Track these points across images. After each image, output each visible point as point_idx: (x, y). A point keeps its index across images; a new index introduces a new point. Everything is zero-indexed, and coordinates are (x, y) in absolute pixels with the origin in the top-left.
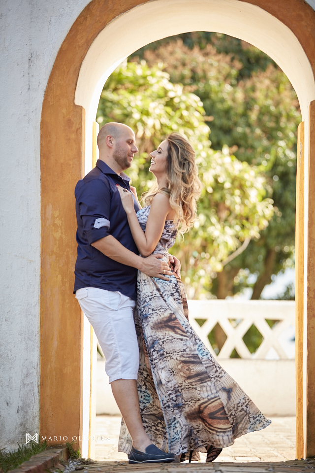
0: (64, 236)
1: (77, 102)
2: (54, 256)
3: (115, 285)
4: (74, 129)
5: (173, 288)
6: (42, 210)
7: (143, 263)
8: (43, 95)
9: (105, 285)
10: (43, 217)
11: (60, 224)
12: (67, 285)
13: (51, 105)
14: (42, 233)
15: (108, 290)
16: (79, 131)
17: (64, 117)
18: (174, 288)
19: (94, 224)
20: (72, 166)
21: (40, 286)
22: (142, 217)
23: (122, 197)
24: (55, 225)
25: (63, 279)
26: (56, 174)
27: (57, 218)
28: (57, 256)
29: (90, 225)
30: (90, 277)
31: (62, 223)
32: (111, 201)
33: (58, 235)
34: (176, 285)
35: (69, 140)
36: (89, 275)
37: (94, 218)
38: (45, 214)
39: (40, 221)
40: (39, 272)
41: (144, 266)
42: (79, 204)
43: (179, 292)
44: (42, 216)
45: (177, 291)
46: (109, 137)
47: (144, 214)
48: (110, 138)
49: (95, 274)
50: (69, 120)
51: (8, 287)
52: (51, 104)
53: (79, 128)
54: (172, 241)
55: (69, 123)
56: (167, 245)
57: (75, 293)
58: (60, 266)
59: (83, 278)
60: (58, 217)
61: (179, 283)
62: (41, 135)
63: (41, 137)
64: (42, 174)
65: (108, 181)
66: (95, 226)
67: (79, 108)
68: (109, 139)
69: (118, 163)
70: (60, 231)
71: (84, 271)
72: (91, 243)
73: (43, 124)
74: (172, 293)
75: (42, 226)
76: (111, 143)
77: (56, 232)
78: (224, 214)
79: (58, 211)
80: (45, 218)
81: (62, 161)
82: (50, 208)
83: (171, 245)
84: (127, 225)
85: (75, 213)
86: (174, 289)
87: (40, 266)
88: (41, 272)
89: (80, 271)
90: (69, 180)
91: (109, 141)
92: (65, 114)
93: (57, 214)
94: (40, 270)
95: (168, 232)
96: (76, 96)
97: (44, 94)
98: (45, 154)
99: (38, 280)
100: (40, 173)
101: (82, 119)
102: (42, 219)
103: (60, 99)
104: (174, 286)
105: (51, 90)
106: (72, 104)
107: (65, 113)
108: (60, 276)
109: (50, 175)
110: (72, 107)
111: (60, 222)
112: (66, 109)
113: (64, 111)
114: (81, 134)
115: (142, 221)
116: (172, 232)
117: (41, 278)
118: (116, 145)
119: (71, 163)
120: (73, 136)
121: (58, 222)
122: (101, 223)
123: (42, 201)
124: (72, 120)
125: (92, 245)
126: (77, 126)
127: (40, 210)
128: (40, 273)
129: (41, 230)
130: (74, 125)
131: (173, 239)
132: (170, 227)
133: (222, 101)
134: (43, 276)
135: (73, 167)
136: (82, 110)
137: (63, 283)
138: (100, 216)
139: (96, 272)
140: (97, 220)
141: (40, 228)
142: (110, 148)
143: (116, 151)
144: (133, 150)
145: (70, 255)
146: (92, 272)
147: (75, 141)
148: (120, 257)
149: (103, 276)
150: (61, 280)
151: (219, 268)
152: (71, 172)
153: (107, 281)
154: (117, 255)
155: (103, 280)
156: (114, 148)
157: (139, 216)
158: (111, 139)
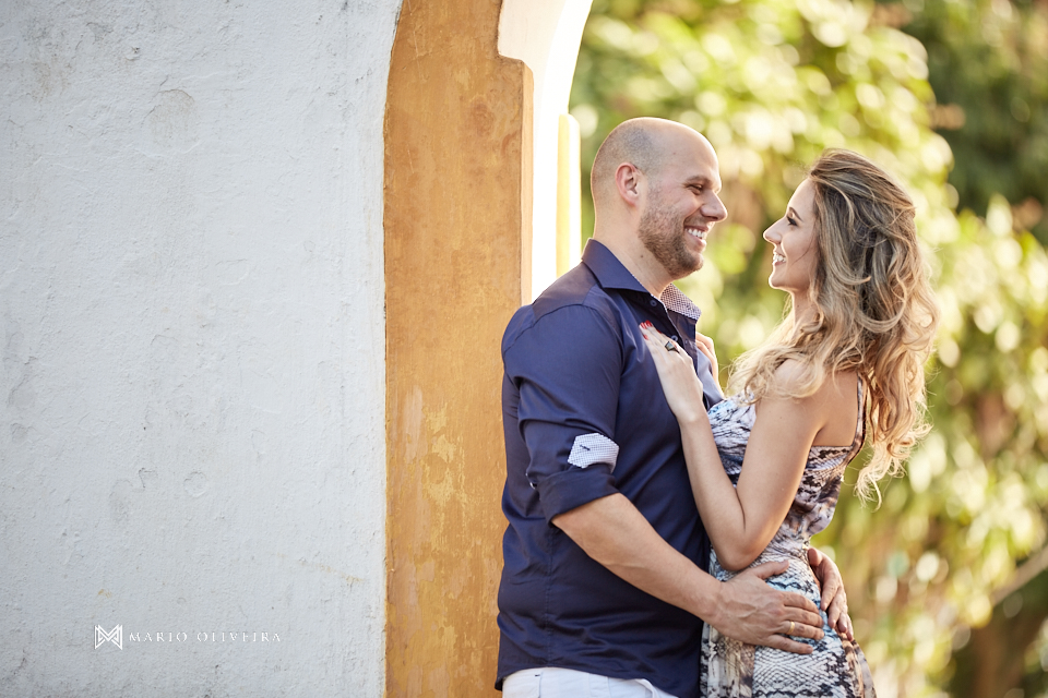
0: (464, 497)
1: (506, 48)
2: (431, 564)
3: (631, 658)
4: (495, 137)
5: (829, 668)
6: (389, 410)
7: (720, 597)
8: (393, 26)
9: (598, 658)
10: (394, 433)
11: (452, 457)
12: (476, 660)
13: (421, 59)
14: (389, 488)
15: (610, 675)
16: (512, 144)
17: (461, 99)
18: (833, 668)
19: (567, 453)
20: (488, 261)
21: (384, 661)
22: (726, 427)
23: (661, 369)
24: (432, 459)
25: (460, 640)
26: (438, 287)
27: (439, 434)
28: (441, 564)
29: (554, 453)
30: (545, 633)
31: (456, 454)
32: (622, 380)
33: (442, 492)
34: (841, 660)
35: (479, 173)
36: (543, 626)
37: (569, 432)
38: (400, 421)
39: (384, 448)
40: (380, 619)
41: (721, 607)
42: (516, 383)
43: (847, 686)
44: (389, 429)
45: (842, 682)
46: (626, 170)
47: (735, 417)
48: (630, 171)
49: (562, 624)
50: (479, 108)
51: (277, 668)
52: (418, 54)
53: (514, 135)
54: (823, 513)
55: (480, 117)
56: (805, 523)
57: (499, 686)
58: (451, 596)
59: (523, 638)
60: (443, 431)
61: (850, 656)
62: (386, 157)
63: (387, 165)
64: (389, 289)
65: (616, 312)
66: (572, 459)
67: (513, 66)
68: (625, 176)
69: (657, 256)
70: (450, 480)
71: (526, 614)
72: (556, 516)
73: (394, 121)
74: (823, 686)
75: (390, 463)
76: (633, 189)
77: (438, 482)
78: (997, 432)
79: (443, 412)
80: (400, 435)
81: (456, 244)
82: (415, 403)
83: (819, 524)
84: (678, 460)
85: (501, 419)
86: (832, 673)
87: (383, 595)
88: (389, 616)
89: (512, 615)
90: (482, 309)
91: (628, 182)
92: (467, 89)
93: (439, 421)
94: (382, 612)
95: (812, 484)
96: (502, 28)
97: (398, 23)
98: (399, 224)
99: (378, 642)
100: (382, 287)
101: (521, 106)
102: (389, 438)
103: (448, 39)
104: (833, 662)
105: (419, 9)
106: (490, 56)
107: (466, 84)
108: (450, 631)
109: (416, 290)
110: (488, 65)
111: (451, 449)
112: (471, 69)
113: (463, 77)
114: (518, 153)
115: (724, 441)
116: (823, 484)
117: (389, 638)
118: (649, 196)
119: (487, 250)
120: (494, 161)
121: (445, 449)
122: (594, 449)
123: (389, 379)
124: (489, 106)
125: (557, 522)
126: (508, 129)
127: (383, 408)
128: (385, 621)
129: (385, 475)
130: (496, 124)
131: (824, 506)
132: (819, 468)
133: (984, 53)
134: (392, 631)
135: (493, 264)
136: (521, 74)
137: (463, 653)
138: (588, 428)
139: (565, 616)
140: (581, 440)
141: (385, 469)
142: (631, 205)
143: (648, 218)
144: (708, 210)
145: (486, 561)
146: (552, 618)
147: (498, 178)
148: (645, 572)
149: (587, 629)
150: (453, 642)
151: (979, 611)
152: (486, 280)
153: (607, 647)
154: (639, 565)
155: (589, 642)
156: (643, 206)
157: (715, 422)
158: (634, 175)
